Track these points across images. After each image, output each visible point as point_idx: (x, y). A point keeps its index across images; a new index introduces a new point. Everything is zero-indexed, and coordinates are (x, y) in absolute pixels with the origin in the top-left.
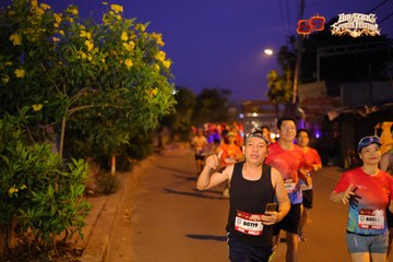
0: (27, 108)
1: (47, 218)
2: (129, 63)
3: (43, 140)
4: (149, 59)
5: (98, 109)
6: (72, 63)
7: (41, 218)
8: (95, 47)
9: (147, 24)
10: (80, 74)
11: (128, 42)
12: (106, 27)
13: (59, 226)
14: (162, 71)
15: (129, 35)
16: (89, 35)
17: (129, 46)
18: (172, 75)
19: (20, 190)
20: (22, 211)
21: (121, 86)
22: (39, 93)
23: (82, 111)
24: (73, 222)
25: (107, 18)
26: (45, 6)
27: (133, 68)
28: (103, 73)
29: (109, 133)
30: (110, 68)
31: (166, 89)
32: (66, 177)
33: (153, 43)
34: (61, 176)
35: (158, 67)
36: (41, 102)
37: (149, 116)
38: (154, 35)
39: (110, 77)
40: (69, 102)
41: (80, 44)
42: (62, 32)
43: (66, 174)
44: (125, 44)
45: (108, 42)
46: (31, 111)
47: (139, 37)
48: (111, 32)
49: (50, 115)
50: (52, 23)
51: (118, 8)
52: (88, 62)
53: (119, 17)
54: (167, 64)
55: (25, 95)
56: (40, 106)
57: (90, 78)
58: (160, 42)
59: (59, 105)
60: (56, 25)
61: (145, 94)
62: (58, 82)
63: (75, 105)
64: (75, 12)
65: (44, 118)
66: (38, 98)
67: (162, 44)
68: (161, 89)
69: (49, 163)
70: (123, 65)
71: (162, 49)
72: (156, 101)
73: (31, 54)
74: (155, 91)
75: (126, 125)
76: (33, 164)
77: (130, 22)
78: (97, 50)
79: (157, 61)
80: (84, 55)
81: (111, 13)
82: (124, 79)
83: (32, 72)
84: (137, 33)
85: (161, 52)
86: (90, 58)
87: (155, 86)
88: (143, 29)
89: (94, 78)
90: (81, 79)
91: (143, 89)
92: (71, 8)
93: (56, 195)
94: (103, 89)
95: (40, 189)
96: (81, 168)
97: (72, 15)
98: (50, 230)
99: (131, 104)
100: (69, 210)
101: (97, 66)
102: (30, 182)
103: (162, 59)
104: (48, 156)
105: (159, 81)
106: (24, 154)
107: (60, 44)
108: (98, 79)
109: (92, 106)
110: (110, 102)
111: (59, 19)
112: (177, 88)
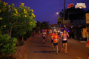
0: (2, 26)
1: (7, 51)
2: (26, 16)
3: (6, 33)
4: (30, 15)
5: (19, 26)
6: (13, 16)
7: (6, 51)
8: (18, 12)
9: (30, 7)
10: (15, 19)
11: (25, 11)
12: (20, 8)
13: (10, 53)
14: (33, 18)
15: (26, 10)
16: (16, 10)
17: (26, 12)
18: (35, 19)
19: (1, 45)
20: (2, 50)
21: (24, 21)
22: (5, 23)
23: (15, 27)
24: (13, 52)
25: (21, 6)
26: (7, 3)
27: (26, 17)
28: (20, 18)
29: (22, 32)
30: (21, 17)
31: (34, 22)
32: (12, 42)
33: (31, 11)
34: (10, 42)
35: (32, 17)
36: (6, 25)
37: (30, 28)
38: (31, 10)
39: (21, 19)
40: (12, 25)
41: (14, 12)
42: (10, 9)
43: (12, 41)
44: (25, 12)
45: (21, 11)
46: (3, 27)
47: (28, 10)
48: (21, 9)
49: (8, 28)
50: (8, 7)
51: (23, 4)
52: (16, 16)
53: (23, 6)
54: (34, 16)
55: (2, 23)
56: (6, 26)
57: (17, 20)
58: (33, 11)
59: (10, 26)
60: (9, 8)
61: (29, 23)
62: (10, 20)
63: (14, 26)
64: (14, 5)
65: (6, 29)
66: (5, 24)
67: (33, 12)
68: (33, 22)
69: (8, 39)
70: (24, 16)
71: (33, 13)
72: (32, 24)
73: (4, 14)
74: (32, 22)
75: (25, 30)
76: (4, 39)
77: (26, 7)
78: (18, 13)
79: (32, 16)
80: (15, 15)
81: (22, 5)
82: (24, 20)
83: (4, 18)
84: (27, 9)
85: (33, 14)
86: (17, 15)
87: (32, 21)
88: (29, 8)
89: (18, 20)
90: (15, 20)
91: (29, 22)
92: (13, 4)
93: (9, 46)
94: (20, 22)
95: (6, 45)
96: (15, 40)
97: (13, 5)
98: (8, 54)
99: (26, 25)
100: (12, 49)
101: (18, 17)
102: (3, 43)
103: (33, 15)
104: (7, 37)
105: (33, 20)
106: (2, 37)
107: (10, 12)
108: (19, 20)
109: (17, 26)
110: (21, 25)
111: (10, 6)
112: (37, 22)
